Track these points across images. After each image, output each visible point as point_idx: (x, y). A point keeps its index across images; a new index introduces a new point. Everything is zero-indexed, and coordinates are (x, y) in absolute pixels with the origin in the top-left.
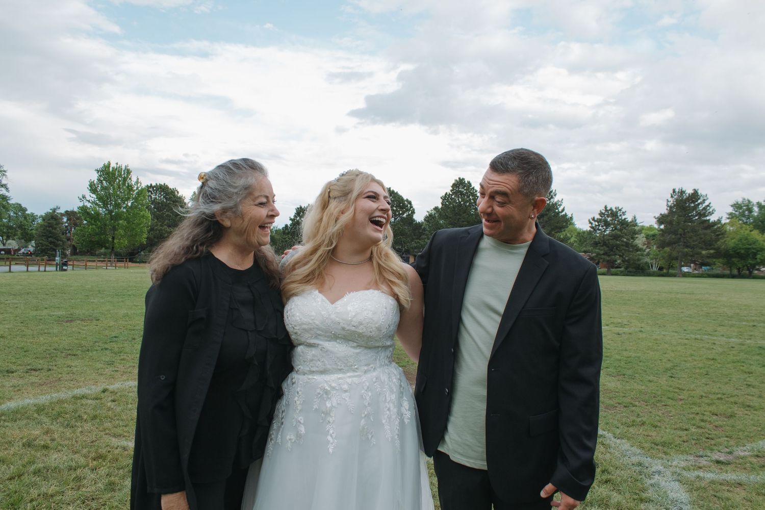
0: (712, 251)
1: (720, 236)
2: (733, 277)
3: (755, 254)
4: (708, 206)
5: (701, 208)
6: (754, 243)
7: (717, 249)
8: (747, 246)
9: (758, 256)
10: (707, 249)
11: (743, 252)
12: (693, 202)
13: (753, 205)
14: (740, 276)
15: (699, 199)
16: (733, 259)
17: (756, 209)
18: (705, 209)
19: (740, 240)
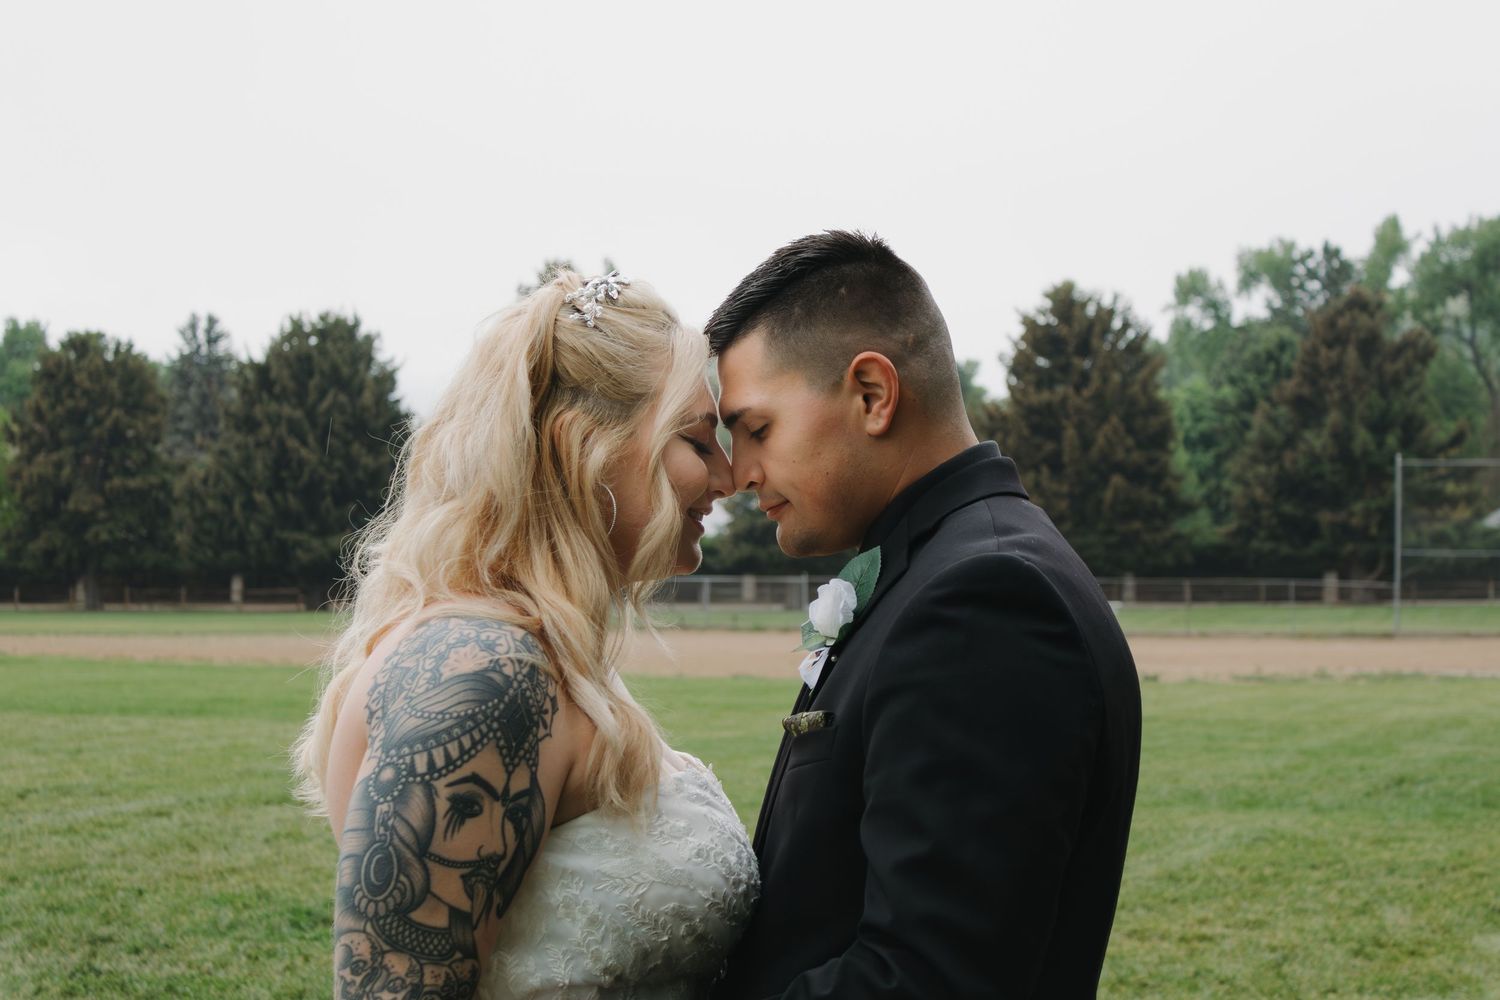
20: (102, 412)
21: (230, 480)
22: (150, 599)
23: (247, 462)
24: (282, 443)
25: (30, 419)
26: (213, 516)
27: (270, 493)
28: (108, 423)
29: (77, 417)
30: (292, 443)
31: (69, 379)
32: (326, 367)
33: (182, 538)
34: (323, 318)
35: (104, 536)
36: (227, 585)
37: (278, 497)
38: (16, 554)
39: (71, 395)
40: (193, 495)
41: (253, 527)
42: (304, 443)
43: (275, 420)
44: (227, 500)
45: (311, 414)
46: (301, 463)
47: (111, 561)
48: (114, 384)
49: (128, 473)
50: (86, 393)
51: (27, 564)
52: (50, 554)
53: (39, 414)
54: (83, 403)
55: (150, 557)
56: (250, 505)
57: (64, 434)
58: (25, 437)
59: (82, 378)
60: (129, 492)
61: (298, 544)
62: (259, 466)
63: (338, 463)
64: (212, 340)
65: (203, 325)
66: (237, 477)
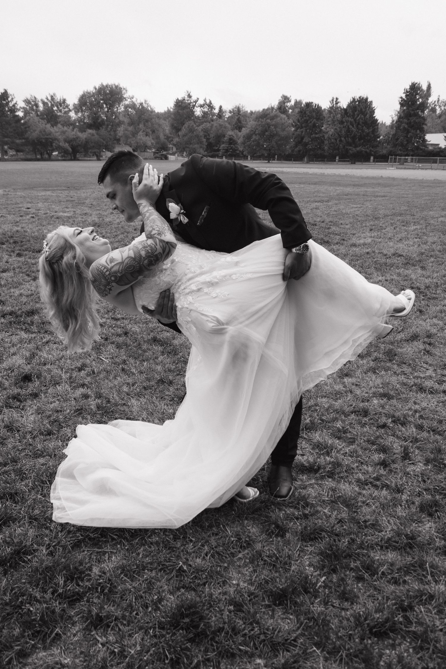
0: (23, 141)
1: (27, 129)
2: (38, 160)
3: (51, 143)
4: (16, 103)
5: (11, 105)
6: (50, 134)
7: (27, 139)
8: (46, 136)
9: (54, 144)
10: (20, 139)
11: (44, 141)
12: (4, 100)
13: (38, 101)
14: (42, 159)
15: (9, 97)
16: (38, 147)
17: (41, 105)
18: (14, 106)
19: (41, 132)
20: (311, 120)
21: (337, 135)
22: (319, 161)
23: (341, 131)
24: (348, 127)
25: (297, 122)
26: (333, 143)
27: (345, 138)
28: (313, 123)
29: (306, 121)
30: (351, 127)
31: (305, 113)
32: (359, 109)
33: (326, 148)
34: (360, 98)
35: (310, 147)
36: (336, 158)
37: (347, 139)
38: (293, 151)
39: (305, 117)
40: (329, 138)
41: (341, 145)
42: (353, 127)
43: (347, 122)
44: (336, 140)
45: (355, 120)
46: (352, 131)
47: (312, 153)
48: (314, 114)
49: (316, 134)
50: (308, 116)
51: (295, 153)
52: (299, 151)
53: (298, 121)
54: (308, 118)
55: (319, 152)
56: (341, 141)
57: (303, 125)
58: (296, 126)
59: (307, 112)
60: (316, 138)
61: (350, 149)
62: (343, 132)
63: (360, 131)
64: (337, 103)
65: (335, 100)
66: (338, 134)
